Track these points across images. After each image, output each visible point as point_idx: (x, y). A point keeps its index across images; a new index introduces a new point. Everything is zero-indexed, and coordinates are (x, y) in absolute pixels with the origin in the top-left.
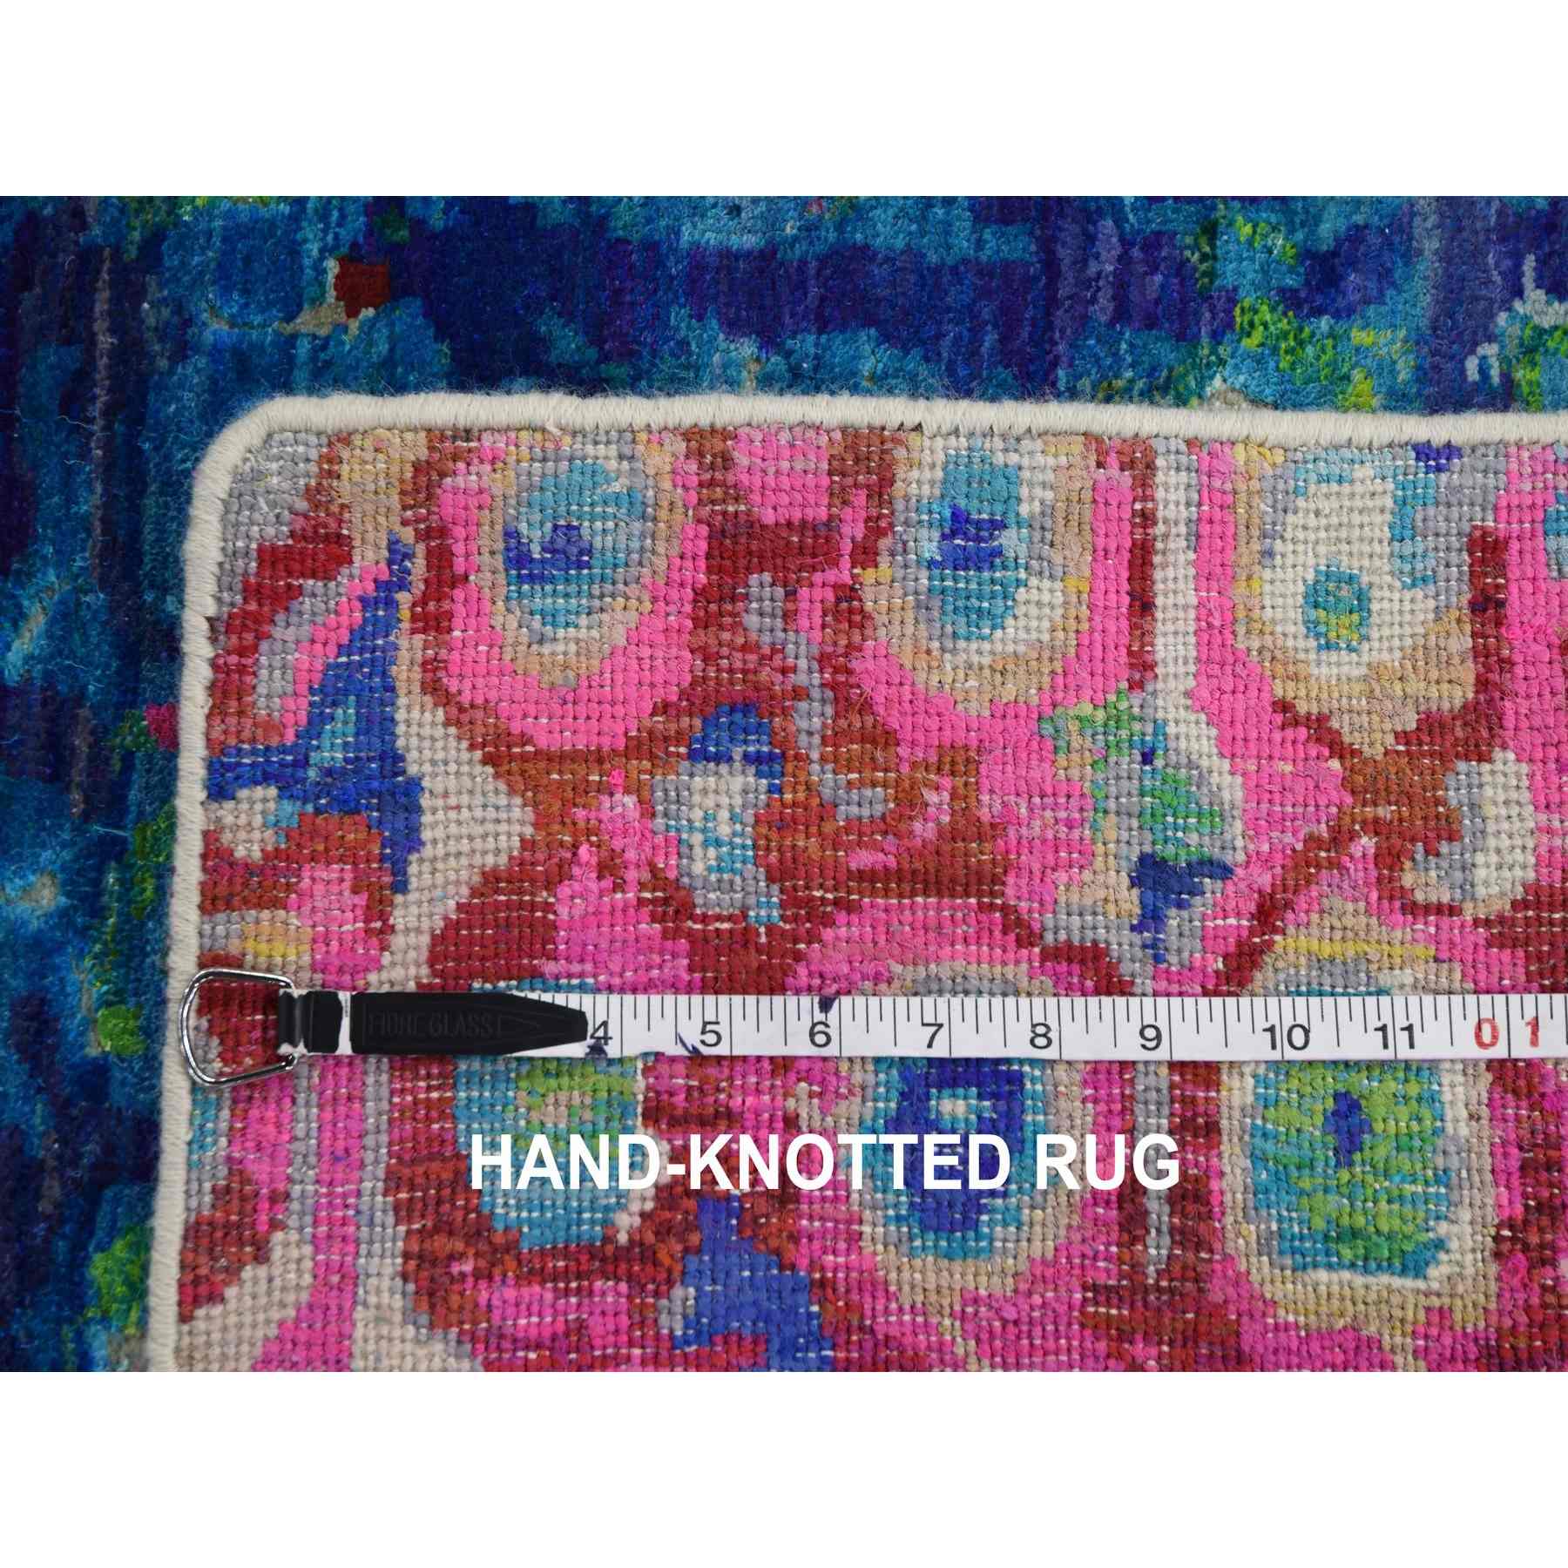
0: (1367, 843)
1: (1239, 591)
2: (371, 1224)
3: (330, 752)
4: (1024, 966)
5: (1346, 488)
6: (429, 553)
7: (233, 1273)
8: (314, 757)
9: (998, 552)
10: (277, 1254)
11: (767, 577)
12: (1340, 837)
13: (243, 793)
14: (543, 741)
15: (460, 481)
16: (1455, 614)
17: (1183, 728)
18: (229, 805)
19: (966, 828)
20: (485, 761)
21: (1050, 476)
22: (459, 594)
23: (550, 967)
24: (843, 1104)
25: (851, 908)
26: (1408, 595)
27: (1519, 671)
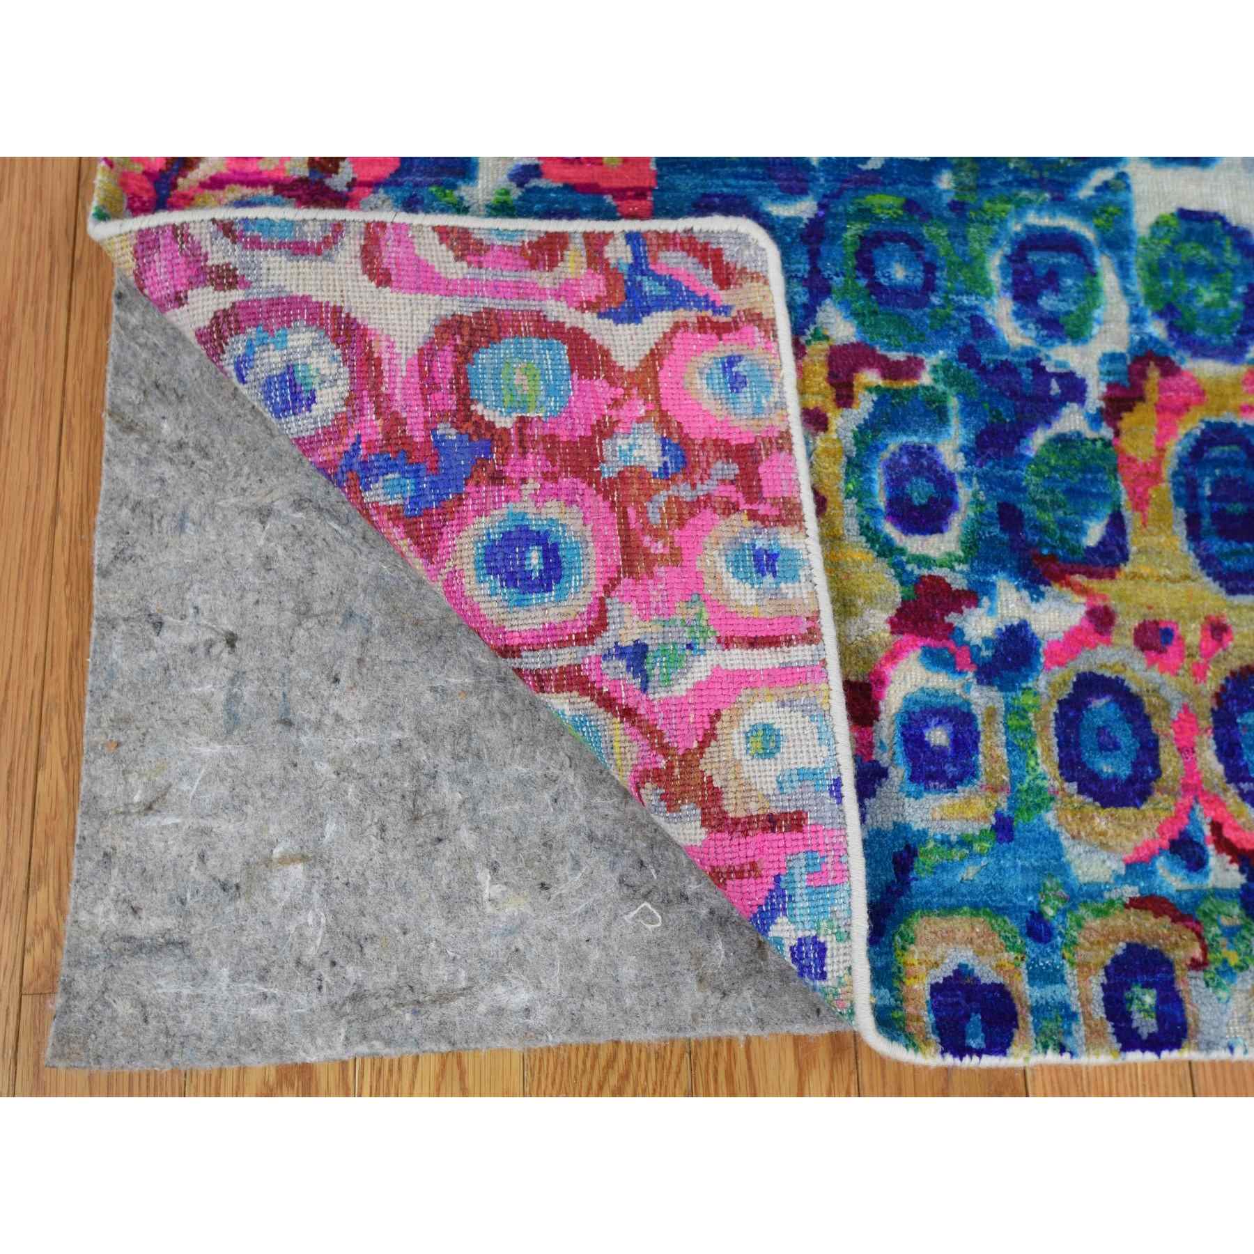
0: (663, 764)
1: (764, 690)
2: (473, 302)
3: (649, 286)
4: (596, 589)
5: (817, 742)
6: (728, 323)
7: (451, 248)
8: (645, 278)
9: (763, 575)
10: (459, 264)
11: (737, 472)
12: (665, 749)
13: (629, 248)
14: (661, 374)
15: (757, 334)
16: (767, 805)
17: (703, 663)
18: (624, 242)
19: (650, 561)
20: (652, 350)
21: (798, 596)
22: (714, 336)
23: (575, 375)
24: (532, 504)
25: (612, 507)
26: (774, 779)
27: (742, 841)
